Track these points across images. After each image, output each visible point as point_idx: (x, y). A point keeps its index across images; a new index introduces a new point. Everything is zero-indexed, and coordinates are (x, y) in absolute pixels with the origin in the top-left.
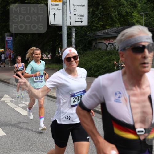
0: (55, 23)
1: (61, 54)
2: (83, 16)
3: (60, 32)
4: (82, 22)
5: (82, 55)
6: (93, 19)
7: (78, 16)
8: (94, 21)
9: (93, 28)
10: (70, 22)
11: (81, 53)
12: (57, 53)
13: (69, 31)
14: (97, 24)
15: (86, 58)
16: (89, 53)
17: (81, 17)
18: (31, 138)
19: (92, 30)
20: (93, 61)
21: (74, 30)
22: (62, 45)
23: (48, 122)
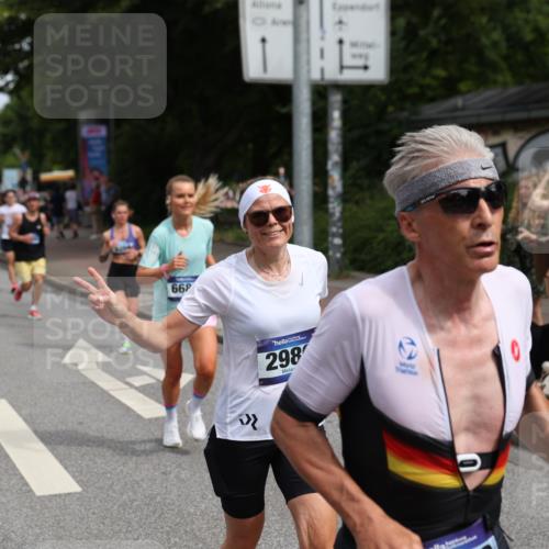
2: (370, 46)
3: (283, 106)
4: (366, 68)
5: (368, 195)
6: (409, 56)
8: (411, 65)
9: (410, 91)
10: (322, 70)
11: (365, 186)
13: (320, 104)
14: (424, 74)
17: (364, 51)
18: (174, 504)
19: (404, 98)
21: (336, 99)
22: (290, 154)
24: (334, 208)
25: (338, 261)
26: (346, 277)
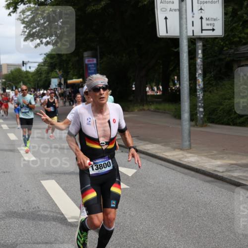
0: (167, 33)
1: (178, 86)
2: (215, 20)
3: (176, 49)
4: (213, 30)
5: (215, 88)
6: (233, 24)
7: (207, 19)
8: (234, 28)
9: (235, 40)
10: (193, 31)
11: (214, 84)
12: (171, 83)
13: (192, 47)
14: (241, 32)
16: (226, 83)
17: (212, 22)
18: (128, 226)
19: (232, 43)
21: (200, 44)
22: (179, 70)
23: (157, 200)
24: (200, 94)
25: (201, 119)
26: (206, 126)
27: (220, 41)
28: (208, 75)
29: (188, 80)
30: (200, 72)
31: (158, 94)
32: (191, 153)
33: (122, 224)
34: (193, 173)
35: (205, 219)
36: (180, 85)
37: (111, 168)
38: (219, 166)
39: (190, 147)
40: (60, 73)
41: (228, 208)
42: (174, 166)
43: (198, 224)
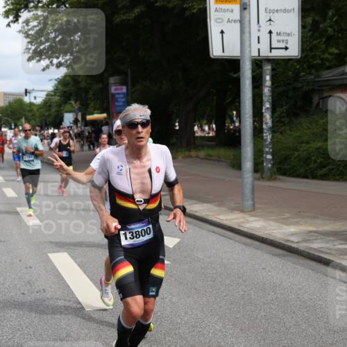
0: (223, 52)
1: (237, 124)
2: (289, 35)
3: (235, 73)
4: (286, 48)
5: (288, 128)
6: (313, 40)
7: (279, 34)
8: (315, 46)
9: (315, 62)
10: (259, 50)
11: (286, 122)
12: (228, 121)
13: (258, 71)
14: (324, 52)
15: (298, 134)
16: (304, 121)
17: (285, 38)
18: (168, 317)
19: (311, 67)
20: (314, 141)
21: (268, 68)
22: (239, 102)
23: (208, 281)
24: (267, 136)
25: (269, 169)
26: (275, 179)
27: (295, 64)
28: (279, 110)
29: (251, 117)
30: (267, 105)
31: (211, 135)
32: (254, 216)
33: (159, 314)
34: (257, 243)
35: (273, 307)
36: (240, 123)
37: (151, 236)
38: (293, 234)
39: (254, 208)
40: (76, 106)
41: (306, 292)
42: (231, 234)
43: (264, 314)
